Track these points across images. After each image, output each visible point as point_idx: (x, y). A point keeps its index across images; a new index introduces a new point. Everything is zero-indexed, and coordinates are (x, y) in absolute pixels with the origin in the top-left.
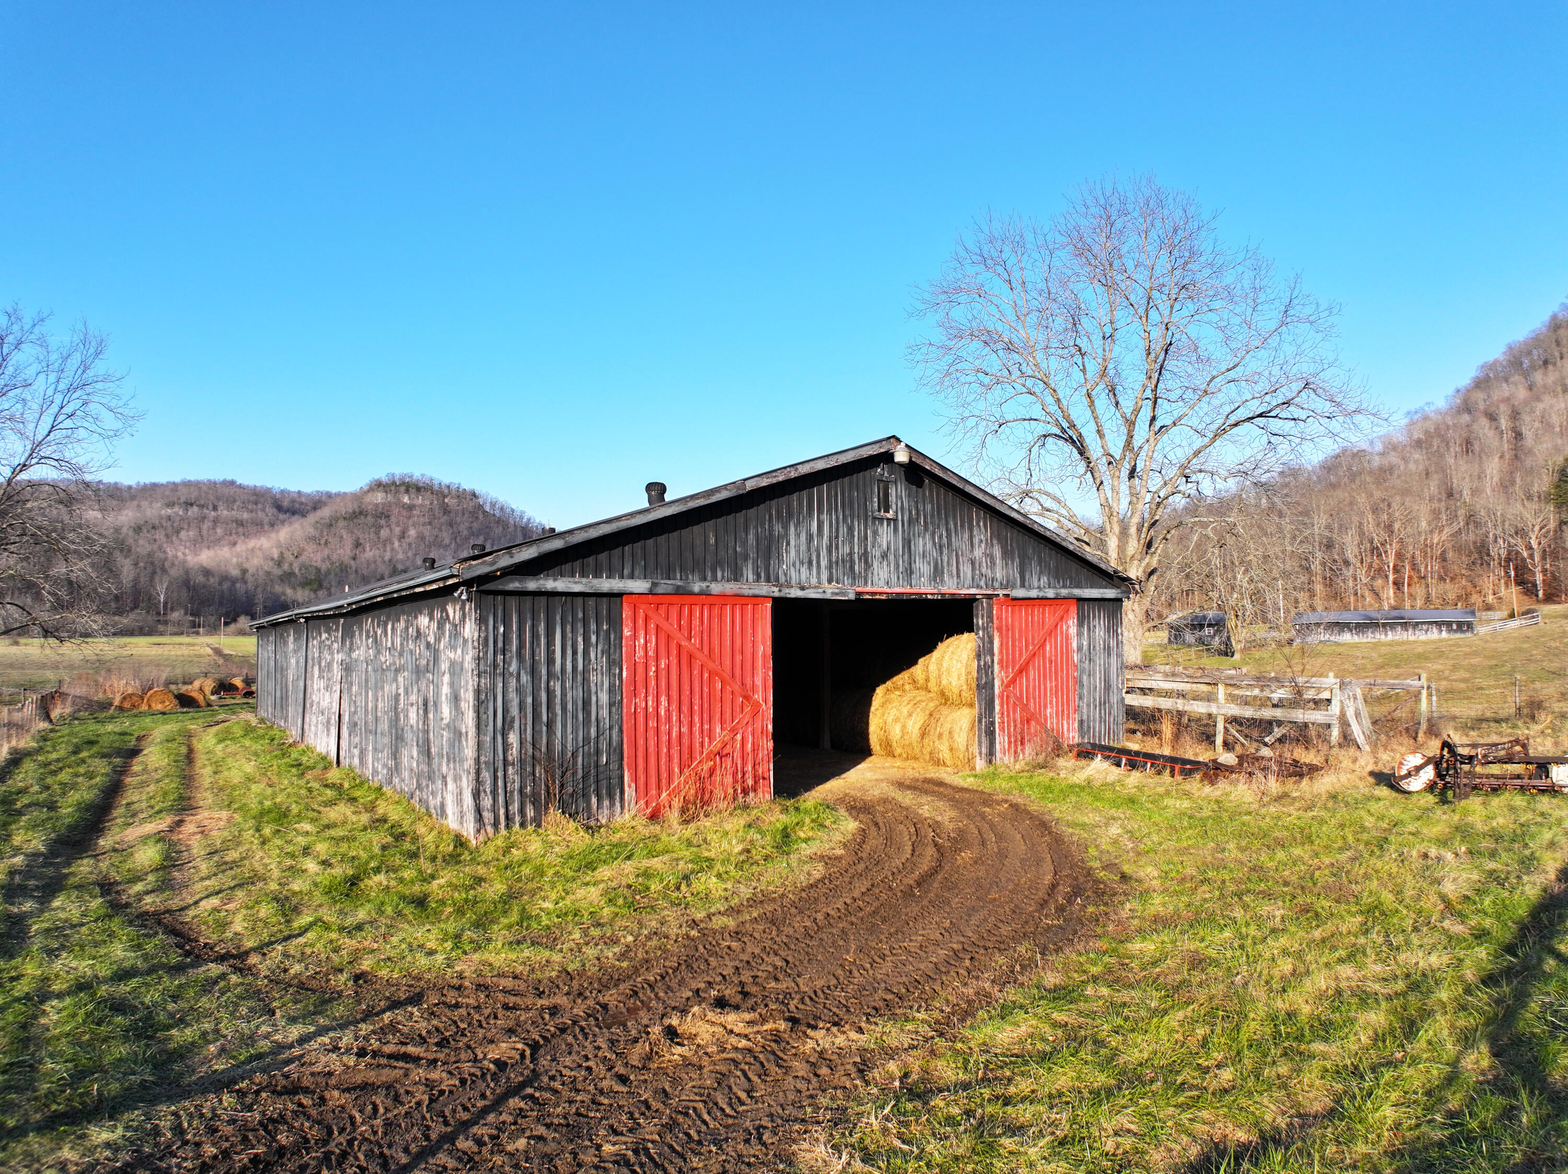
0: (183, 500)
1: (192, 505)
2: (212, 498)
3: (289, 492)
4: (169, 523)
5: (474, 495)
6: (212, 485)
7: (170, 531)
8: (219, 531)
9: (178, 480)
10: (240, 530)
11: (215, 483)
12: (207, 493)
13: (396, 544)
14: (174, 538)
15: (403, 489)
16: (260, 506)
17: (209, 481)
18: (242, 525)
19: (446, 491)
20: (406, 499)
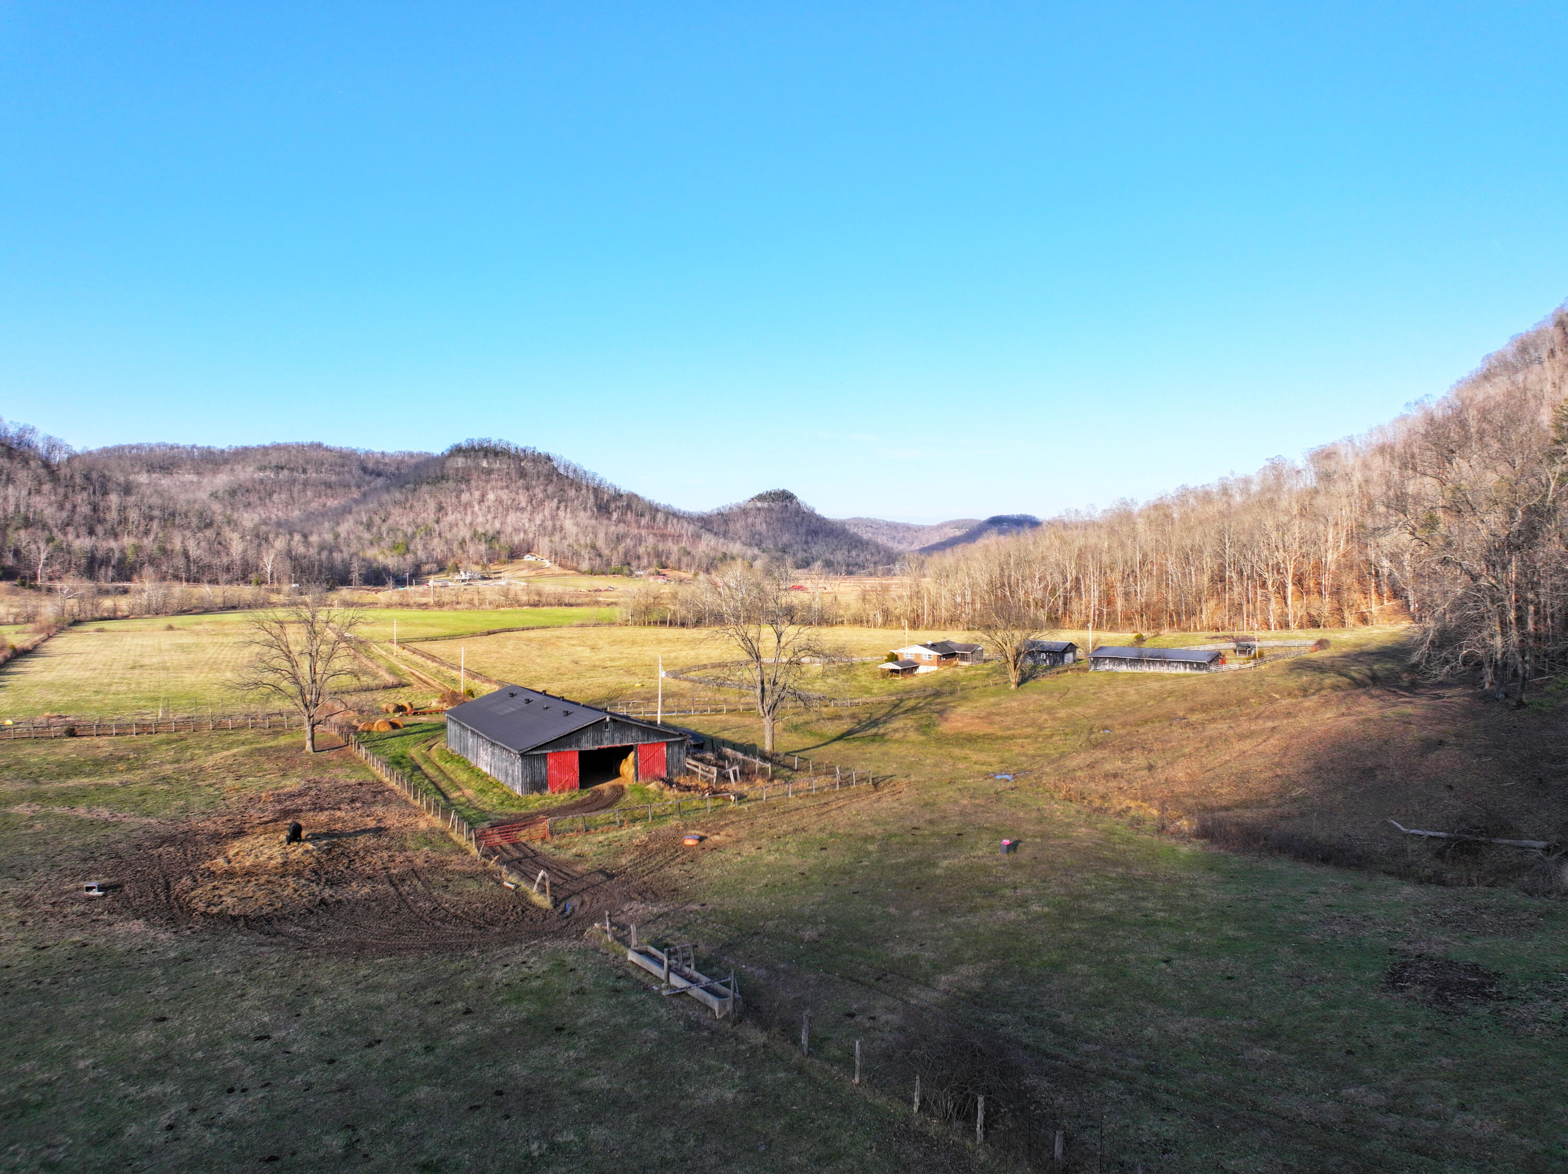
0: (274, 463)
1: (282, 468)
2: (301, 462)
3: (373, 454)
4: (262, 487)
5: (549, 459)
6: (301, 448)
7: (263, 494)
8: (309, 493)
9: (267, 443)
10: (329, 492)
11: (303, 446)
12: (296, 457)
13: (477, 507)
14: (267, 501)
15: (481, 454)
16: (346, 469)
17: (297, 443)
18: (330, 487)
19: (522, 455)
20: (485, 464)
